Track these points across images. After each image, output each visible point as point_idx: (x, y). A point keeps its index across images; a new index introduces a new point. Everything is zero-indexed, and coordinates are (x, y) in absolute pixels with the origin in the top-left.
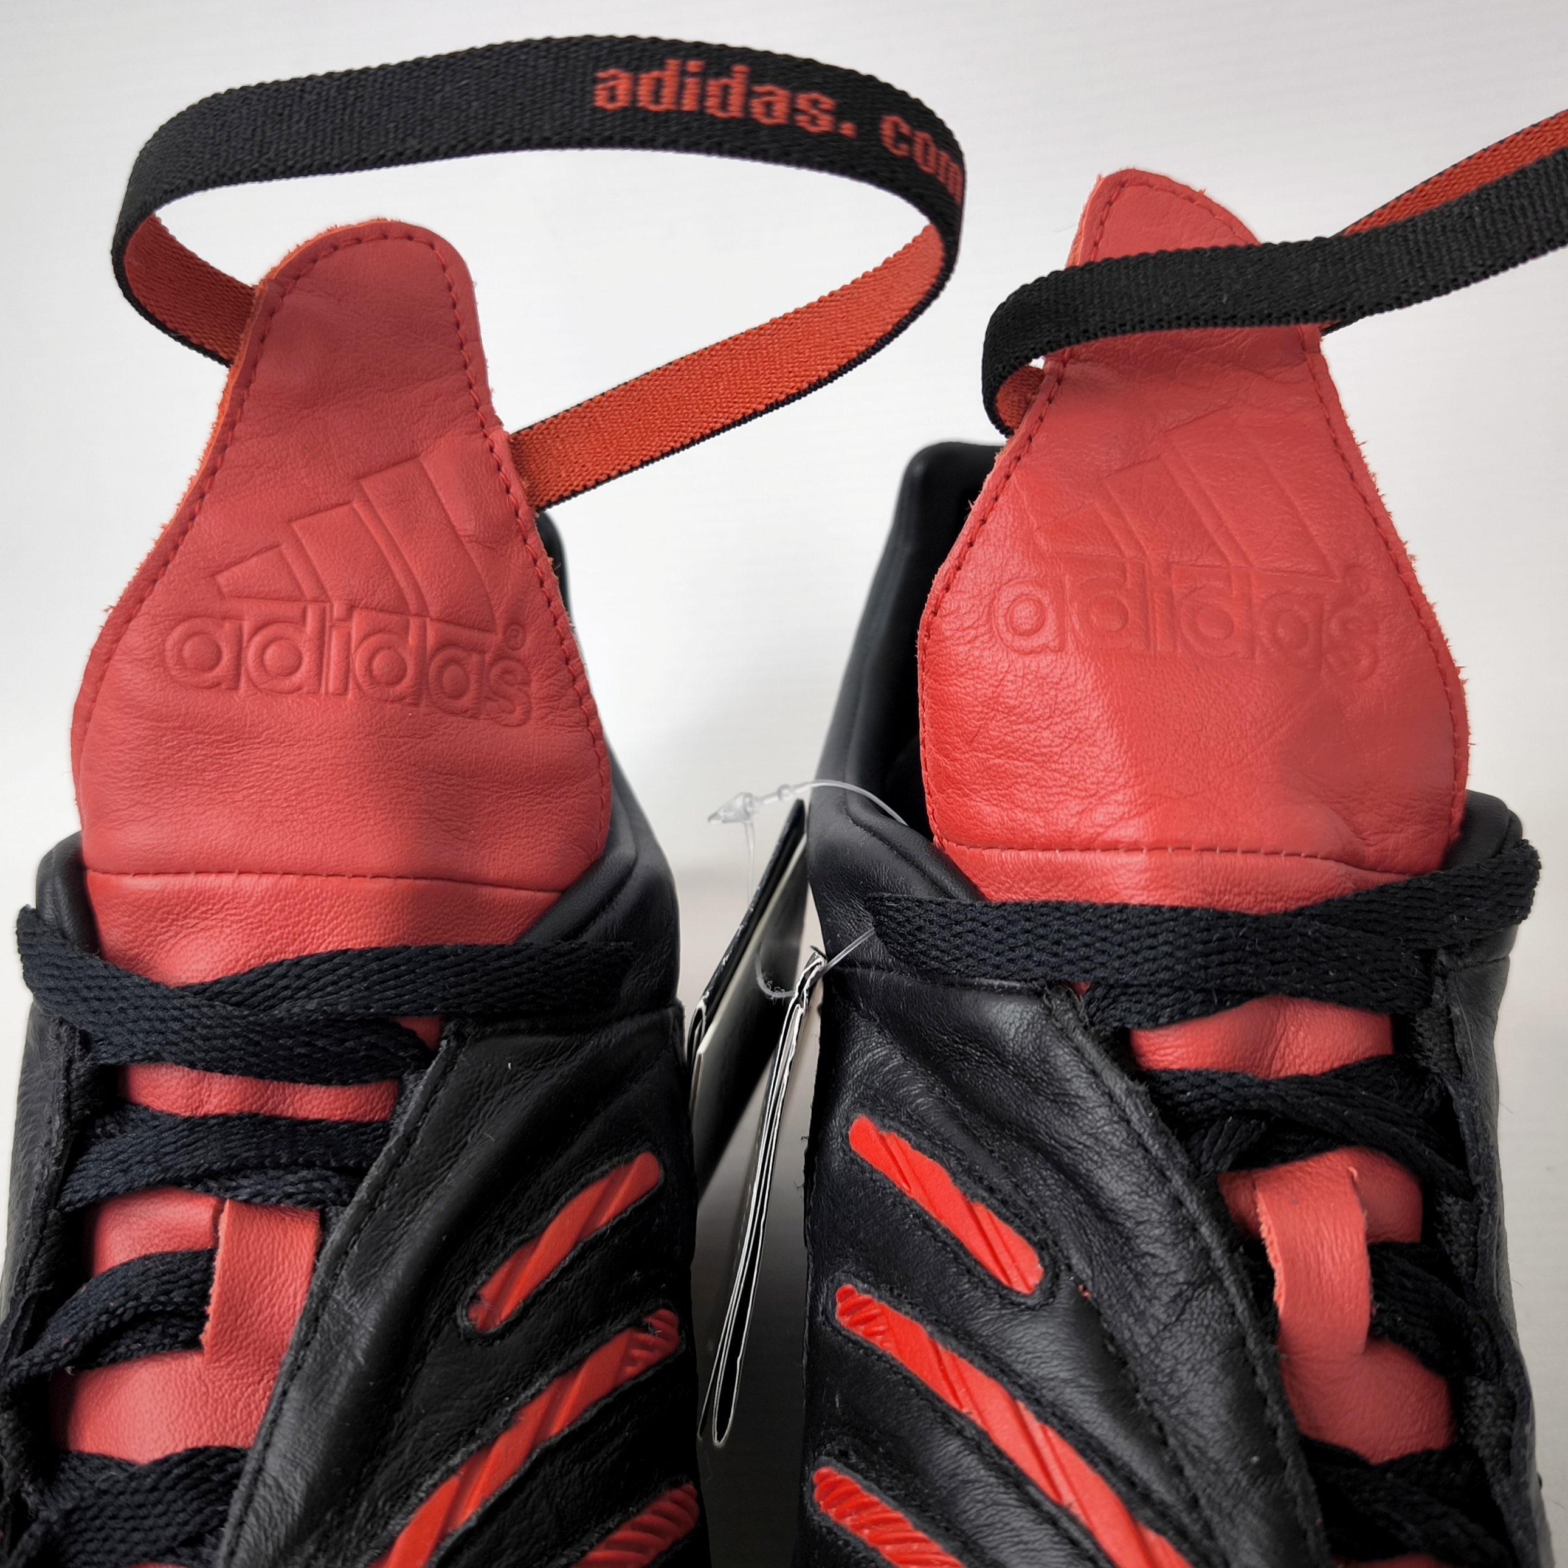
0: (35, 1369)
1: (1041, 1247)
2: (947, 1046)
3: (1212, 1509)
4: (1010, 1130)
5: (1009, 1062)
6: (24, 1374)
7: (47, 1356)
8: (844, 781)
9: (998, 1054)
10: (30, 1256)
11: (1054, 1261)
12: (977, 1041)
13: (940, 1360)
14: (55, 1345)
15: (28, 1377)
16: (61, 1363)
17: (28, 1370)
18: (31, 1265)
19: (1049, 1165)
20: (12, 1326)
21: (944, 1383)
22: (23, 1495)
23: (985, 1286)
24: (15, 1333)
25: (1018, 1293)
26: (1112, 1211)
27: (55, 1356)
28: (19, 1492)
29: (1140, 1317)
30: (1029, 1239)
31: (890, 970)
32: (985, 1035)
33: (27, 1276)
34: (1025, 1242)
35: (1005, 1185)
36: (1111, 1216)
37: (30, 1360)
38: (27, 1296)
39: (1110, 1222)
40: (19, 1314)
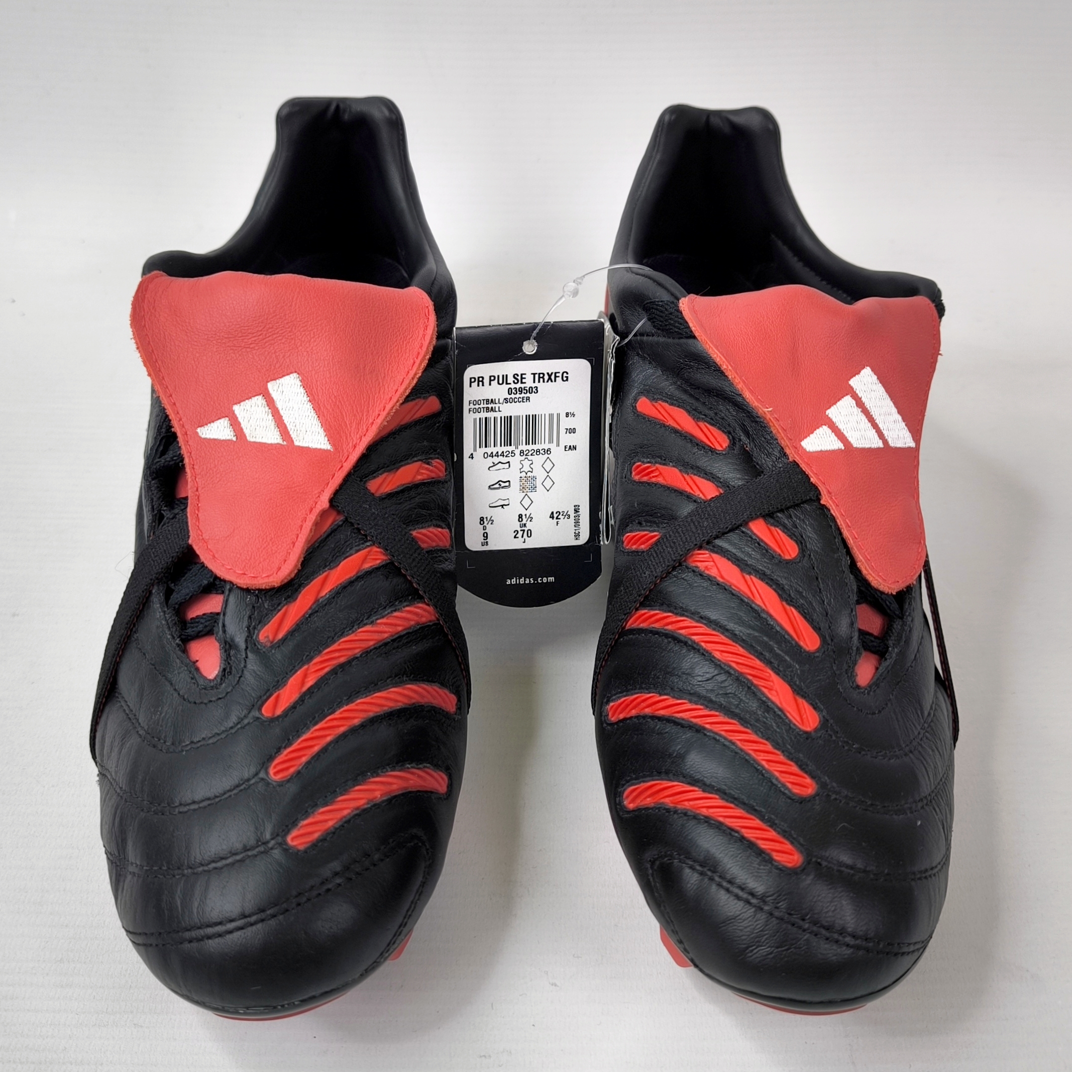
0: (166, 463)
1: (729, 433)
2: (682, 363)
3: (797, 518)
4: (713, 393)
5: (712, 366)
6: (162, 465)
7: (172, 458)
8: (627, 263)
9: (706, 363)
10: (162, 421)
11: (734, 438)
12: (696, 360)
13: (685, 479)
14: (174, 454)
15: (164, 466)
16: (177, 461)
17: (164, 463)
18: (163, 425)
19: (731, 404)
20: (156, 448)
21: (687, 486)
22: (162, 512)
23: (705, 449)
24: (157, 450)
25: (719, 451)
26: (758, 417)
27: (175, 458)
28: (160, 510)
29: (769, 455)
30: (723, 431)
31: (653, 336)
32: (700, 356)
33: (161, 429)
34: (721, 432)
35: (711, 413)
36: (758, 419)
37: (165, 459)
38: (161, 436)
39: (757, 422)
40: (158, 443)
